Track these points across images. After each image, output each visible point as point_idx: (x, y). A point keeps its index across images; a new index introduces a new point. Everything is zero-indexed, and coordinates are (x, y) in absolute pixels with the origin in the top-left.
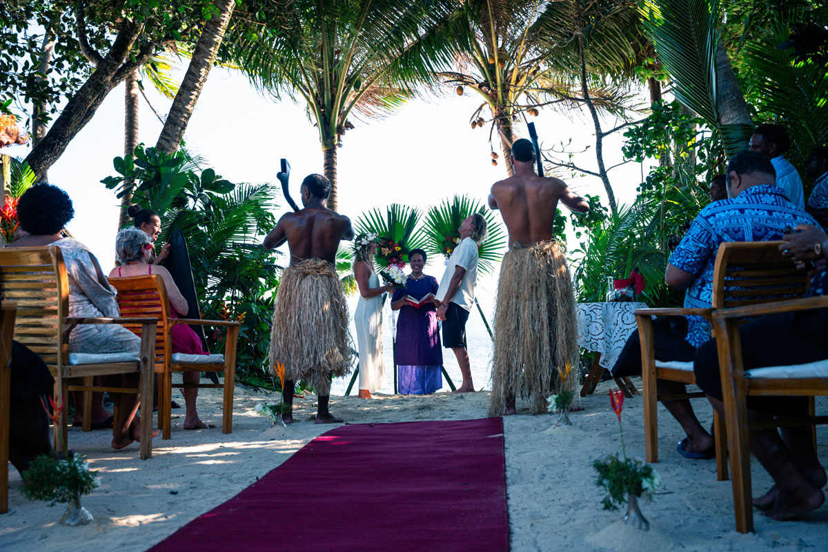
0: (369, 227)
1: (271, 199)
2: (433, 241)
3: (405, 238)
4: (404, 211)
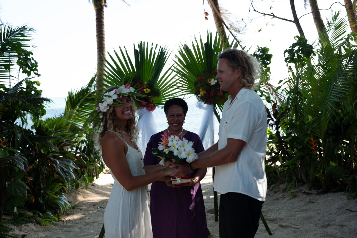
2: (184, 81)
3: (154, 79)
4: (152, 49)
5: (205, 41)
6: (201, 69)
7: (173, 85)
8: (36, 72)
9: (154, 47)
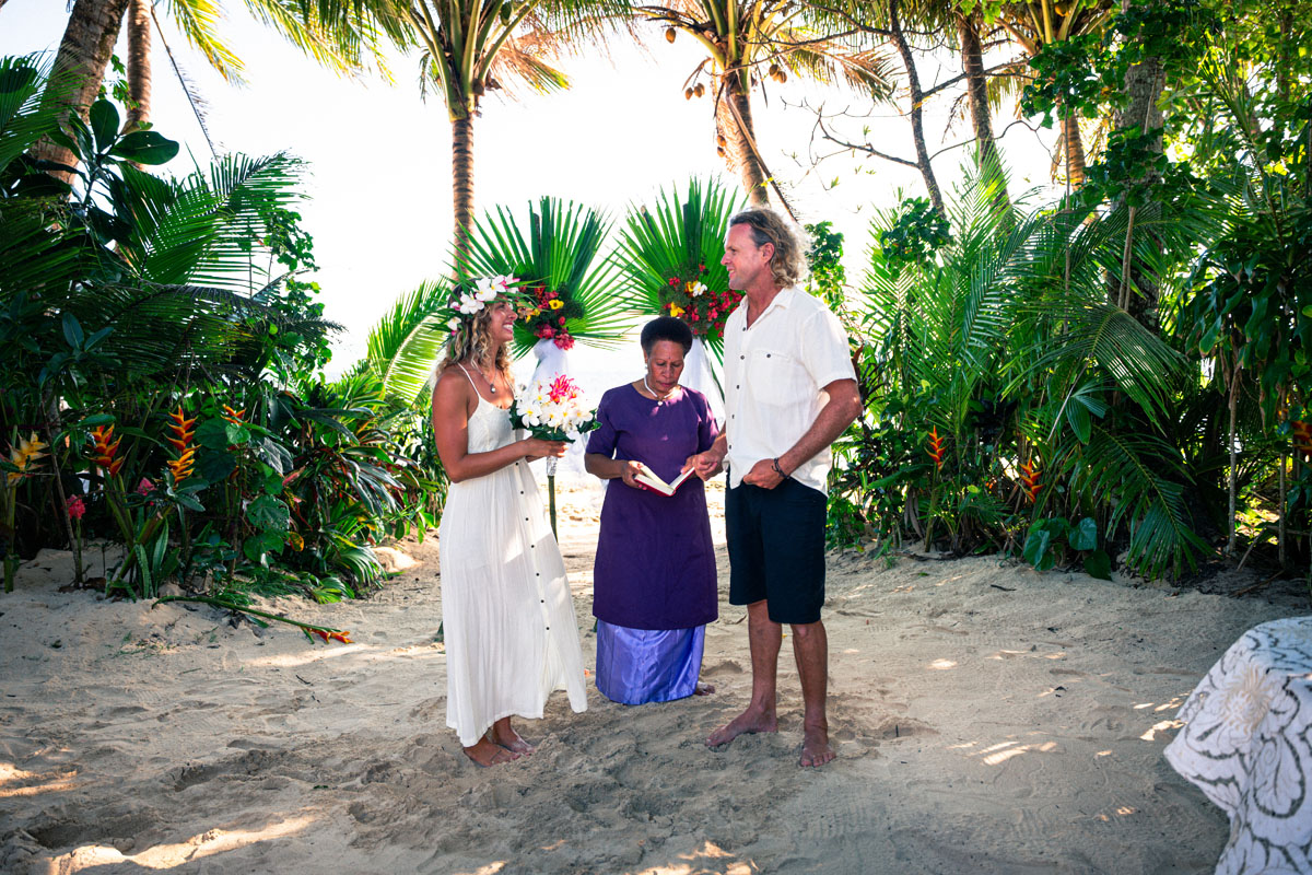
0: (489, 251)
1: (292, 184)
2: (637, 286)
3: (573, 279)
4: (569, 214)
5: (684, 200)
6: (674, 261)
7: (614, 293)
8: (309, 260)
9: (575, 209)
